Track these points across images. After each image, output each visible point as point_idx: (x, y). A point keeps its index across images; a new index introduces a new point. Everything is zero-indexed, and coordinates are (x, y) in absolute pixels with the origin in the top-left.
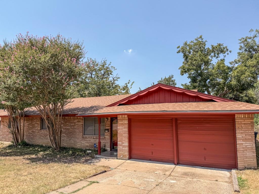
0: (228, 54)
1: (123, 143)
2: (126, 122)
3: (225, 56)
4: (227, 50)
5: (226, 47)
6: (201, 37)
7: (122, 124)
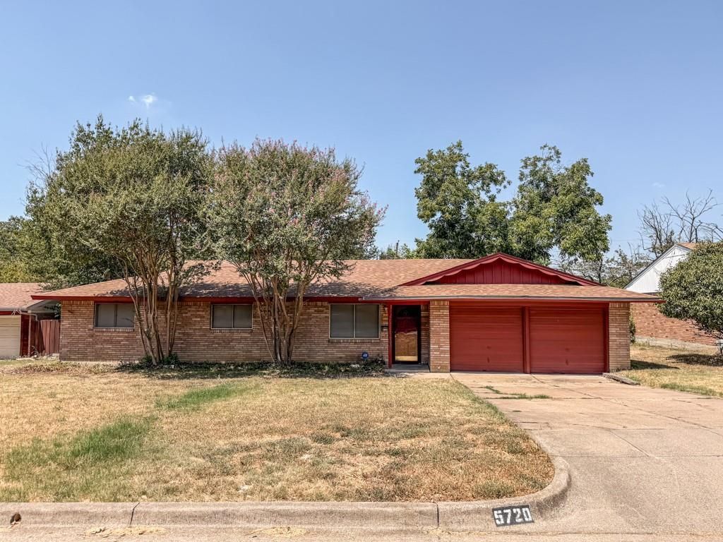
0: (505, 187)
1: (440, 347)
2: (447, 312)
3: (499, 191)
4: (504, 178)
5: (502, 174)
6: (459, 145)
7: (439, 316)
